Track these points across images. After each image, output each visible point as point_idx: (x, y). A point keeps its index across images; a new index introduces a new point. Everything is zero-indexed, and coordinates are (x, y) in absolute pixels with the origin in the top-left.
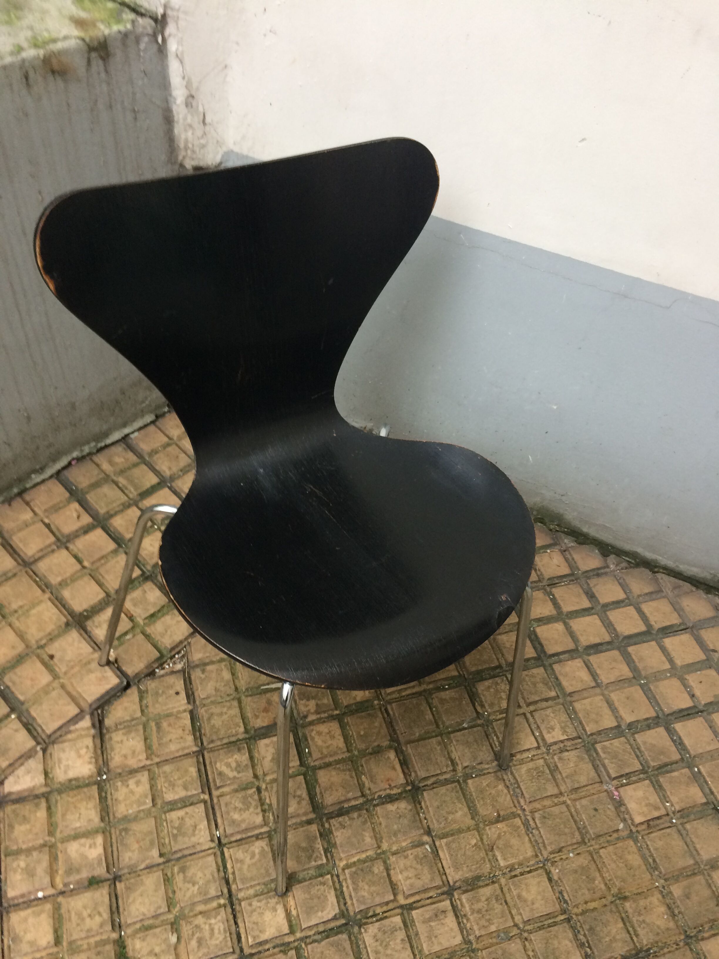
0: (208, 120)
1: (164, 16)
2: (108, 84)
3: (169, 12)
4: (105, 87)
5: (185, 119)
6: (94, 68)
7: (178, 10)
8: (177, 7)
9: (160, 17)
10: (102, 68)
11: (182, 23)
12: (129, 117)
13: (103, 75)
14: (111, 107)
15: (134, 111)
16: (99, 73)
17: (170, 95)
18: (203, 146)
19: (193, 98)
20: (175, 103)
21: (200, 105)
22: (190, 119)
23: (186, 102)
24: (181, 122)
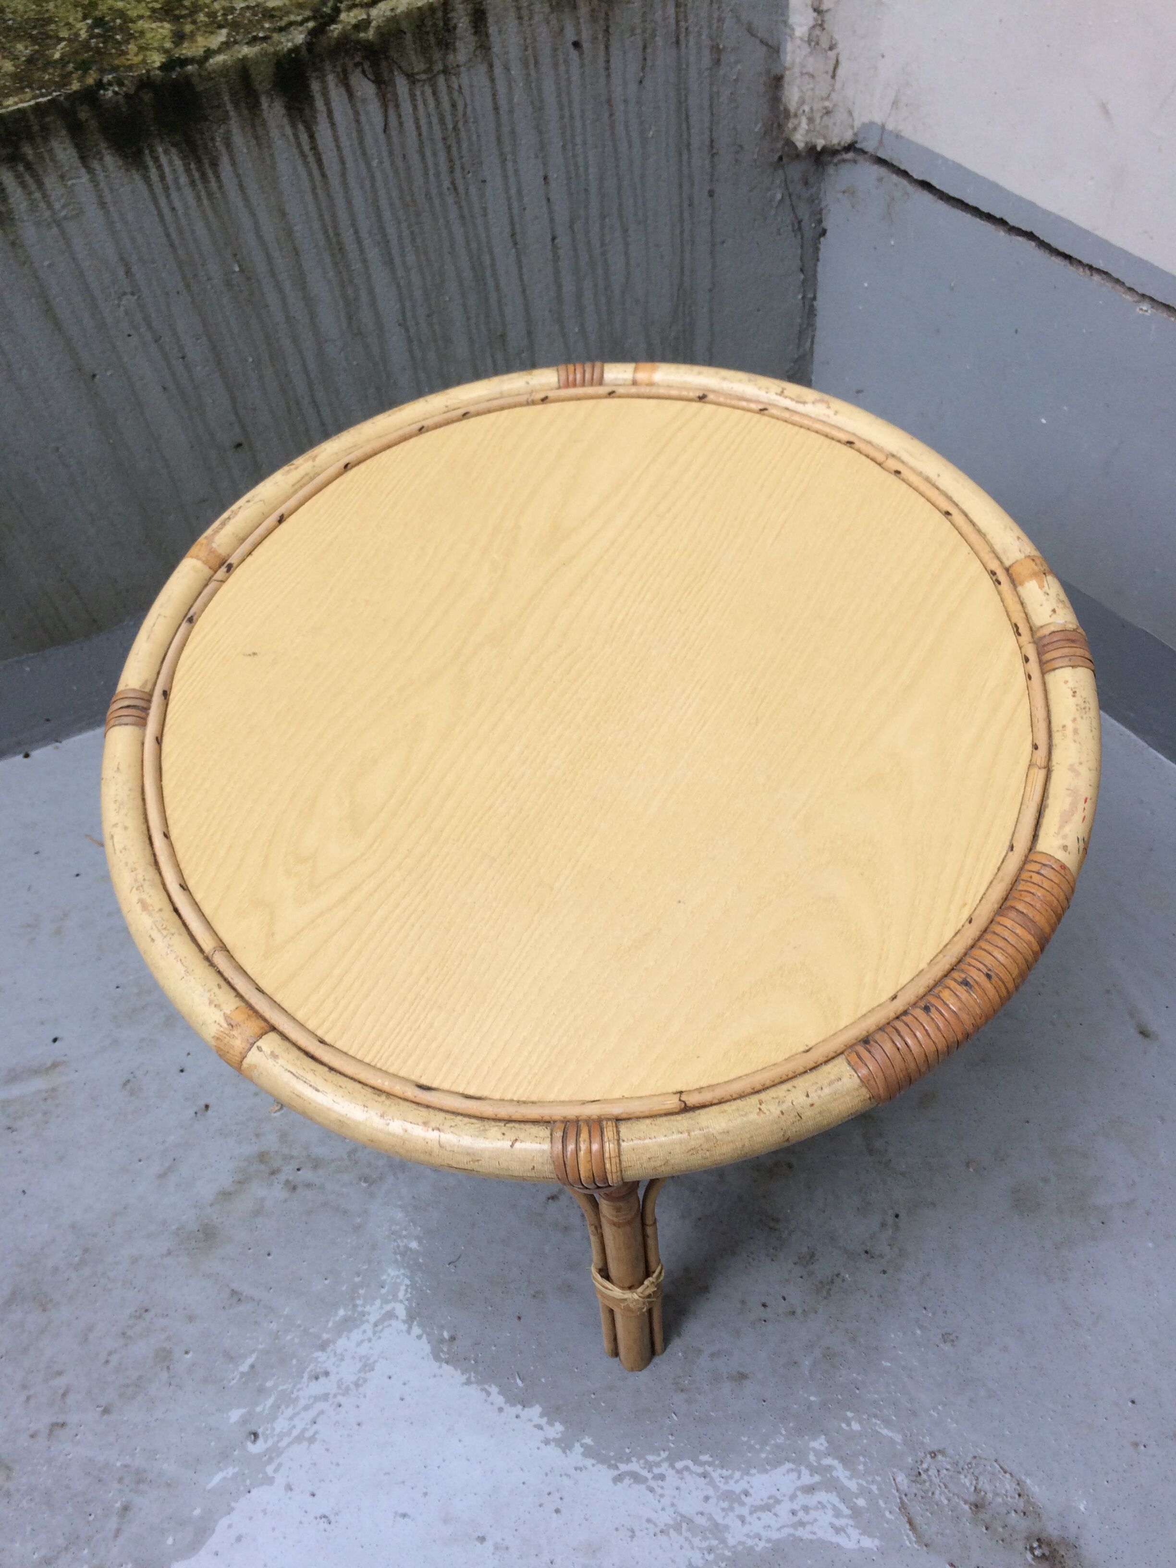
0: (840, 71)
4: (671, 9)
5: (803, 66)
12: (707, 59)
14: (678, 42)
15: (716, 49)
17: (785, 23)
18: (828, 112)
19: (824, 29)
20: (792, 36)
21: (834, 42)
22: (812, 64)
23: (810, 35)
24: (797, 70)
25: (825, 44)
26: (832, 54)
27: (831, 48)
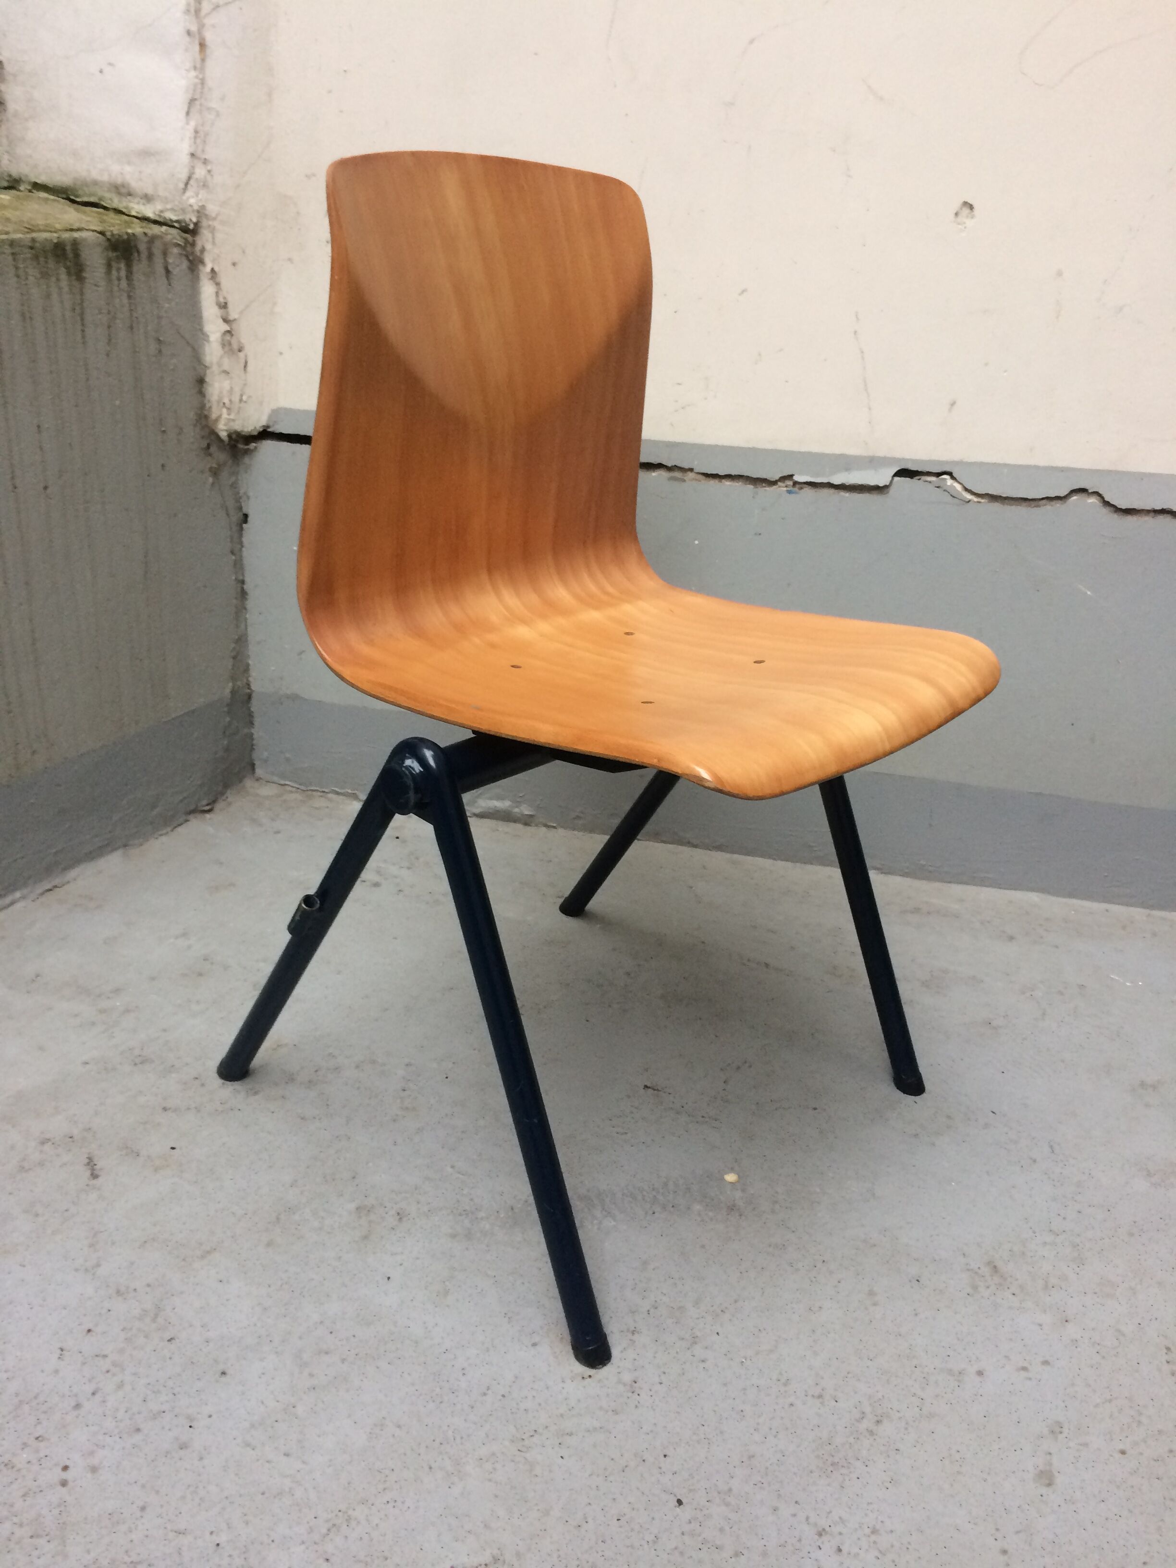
0: (249, 368)
1: (196, 224)
2: (129, 297)
3: (204, 223)
4: (125, 301)
5: (219, 365)
6: (114, 273)
7: (215, 219)
8: (213, 215)
9: (191, 226)
10: (123, 273)
11: (219, 236)
12: (153, 347)
13: (124, 283)
14: (131, 328)
15: (159, 341)
16: (119, 279)
17: (201, 330)
18: (244, 403)
19: (232, 335)
20: (208, 341)
21: (241, 345)
22: (227, 364)
23: (223, 340)
24: (215, 368)
25: (235, 346)
26: (241, 355)
27: (240, 351)
